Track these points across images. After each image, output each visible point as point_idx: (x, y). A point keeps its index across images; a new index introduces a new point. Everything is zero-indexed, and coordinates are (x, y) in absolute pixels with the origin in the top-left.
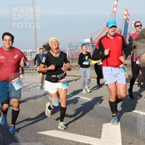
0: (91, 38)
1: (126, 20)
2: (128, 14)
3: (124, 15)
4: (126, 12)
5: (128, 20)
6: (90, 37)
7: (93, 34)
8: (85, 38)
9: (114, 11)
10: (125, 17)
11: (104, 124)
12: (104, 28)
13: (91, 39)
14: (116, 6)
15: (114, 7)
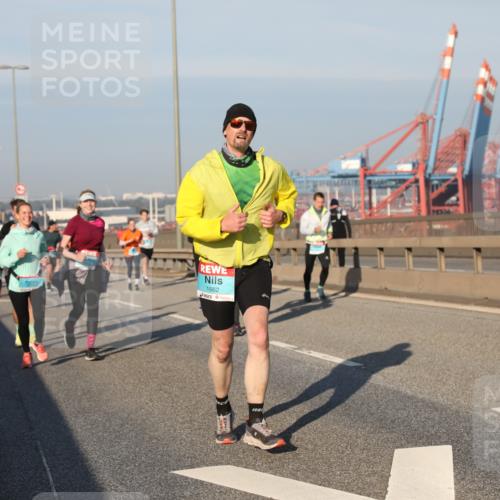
0: (364, 156)
1: (483, 100)
2: (491, 79)
3: (478, 84)
4: (483, 74)
5: (491, 98)
6: (359, 154)
7: (374, 142)
8: (342, 156)
9: (442, 70)
10: (480, 90)
11: (398, 452)
12: (406, 126)
13: (364, 161)
14: (451, 52)
15: (444, 56)
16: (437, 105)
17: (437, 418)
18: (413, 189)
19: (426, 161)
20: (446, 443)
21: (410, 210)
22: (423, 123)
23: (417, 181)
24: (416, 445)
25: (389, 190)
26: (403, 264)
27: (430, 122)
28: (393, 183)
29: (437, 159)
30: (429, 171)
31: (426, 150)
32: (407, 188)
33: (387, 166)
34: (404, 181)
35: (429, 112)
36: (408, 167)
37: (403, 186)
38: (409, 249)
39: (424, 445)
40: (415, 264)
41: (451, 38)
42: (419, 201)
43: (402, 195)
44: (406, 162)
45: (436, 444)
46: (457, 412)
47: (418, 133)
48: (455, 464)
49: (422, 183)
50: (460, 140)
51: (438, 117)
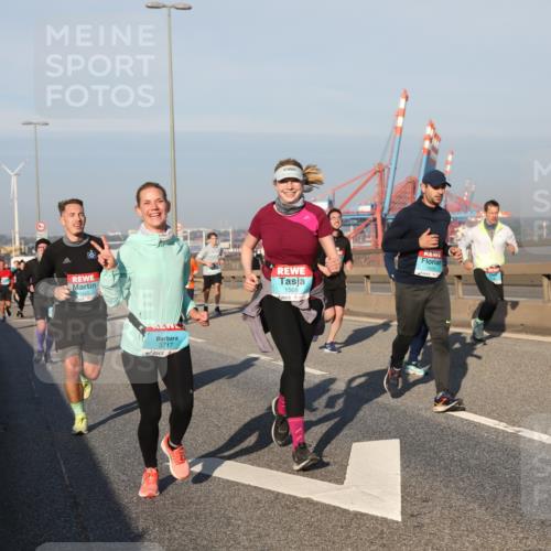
0: (331, 200)
1: (429, 153)
2: (436, 135)
3: (425, 139)
4: (429, 131)
5: (436, 151)
6: (328, 199)
7: (339, 187)
9: (396, 128)
10: (427, 144)
11: (355, 445)
12: (366, 174)
13: (330, 203)
14: (403, 113)
15: (398, 116)
16: (391, 157)
17: (388, 417)
18: (372, 226)
19: (382, 203)
20: (395, 437)
21: (369, 244)
22: (380, 171)
23: (375, 220)
24: (370, 439)
25: (352, 228)
26: (362, 289)
27: (386, 170)
28: (355, 222)
29: (391, 202)
30: (385, 211)
31: (382, 194)
32: (367, 226)
33: (350, 208)
34: (364, 220)
35: (385, 163)
36: (367, 208)
37: (363, 224)
38: (368, 277)
39: (377, 439)
40: (372, 288)
41: (403, 101)
42: (377, 237)
43: (362, 232)
44: (366, 204)
45: (387, 438)
46: (405, 412)
47: (376, 180)
48: (402, 454)
49: (379, 222)
50: (410, 185)
51: (392, 167)
